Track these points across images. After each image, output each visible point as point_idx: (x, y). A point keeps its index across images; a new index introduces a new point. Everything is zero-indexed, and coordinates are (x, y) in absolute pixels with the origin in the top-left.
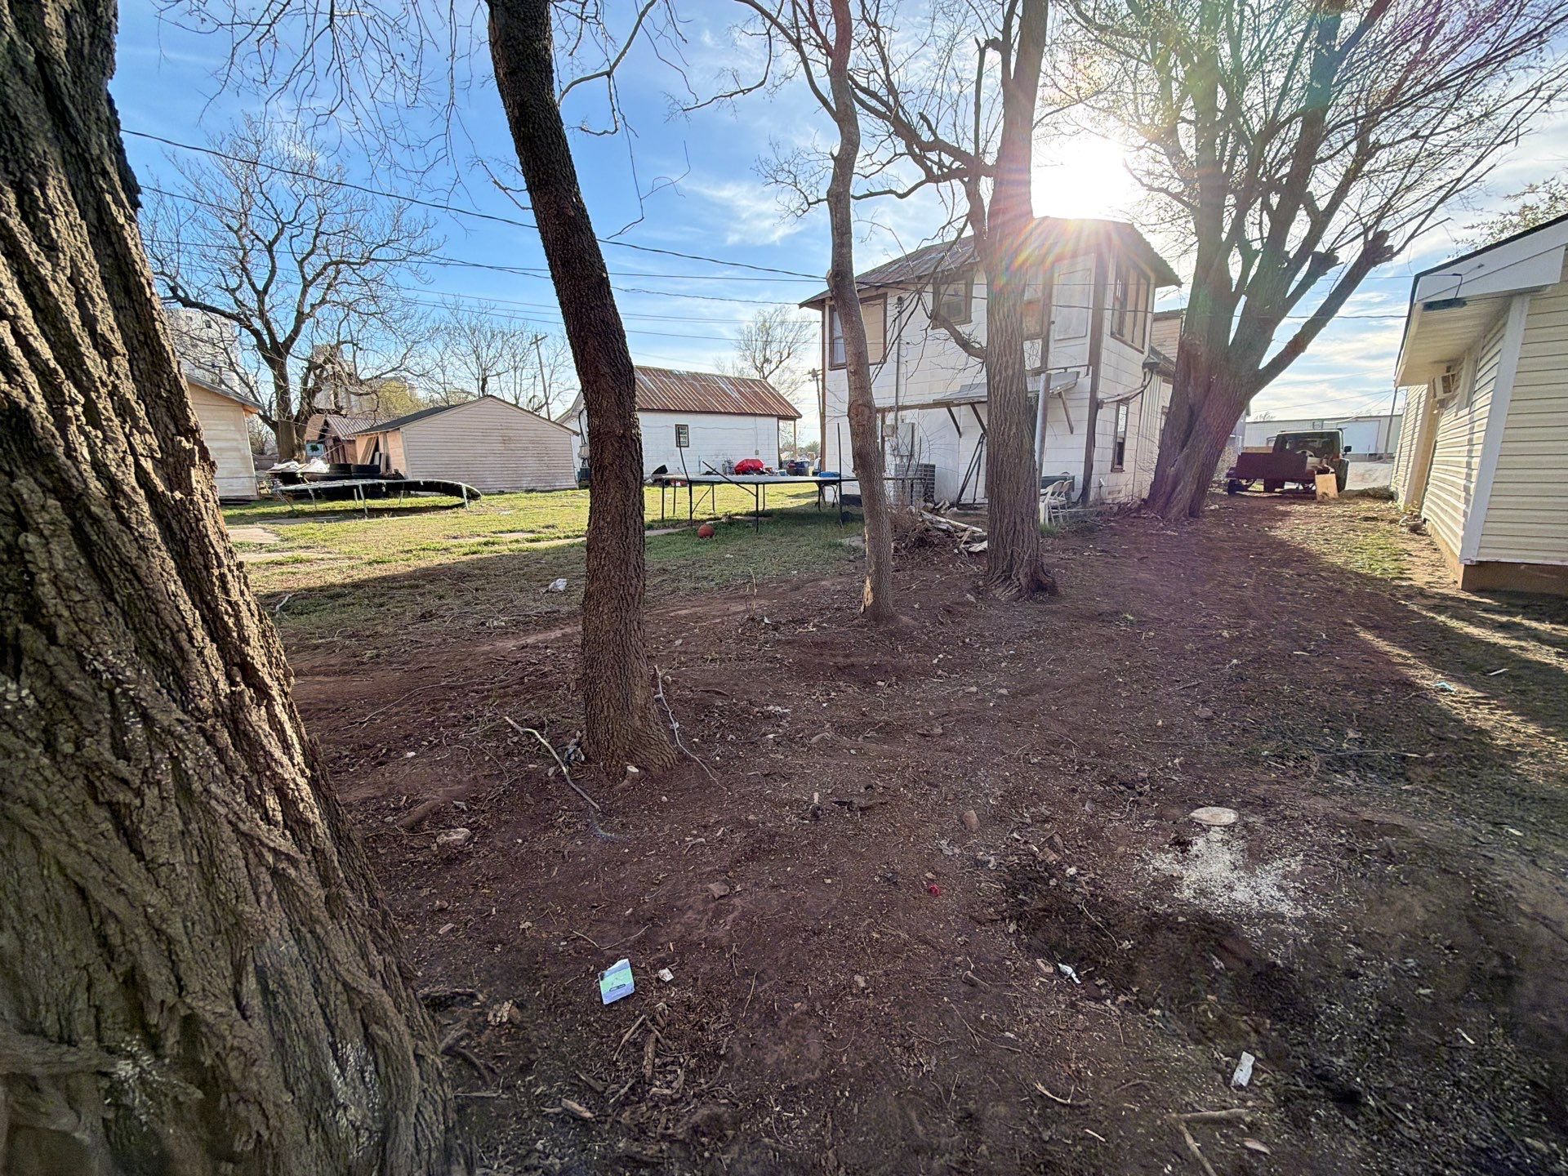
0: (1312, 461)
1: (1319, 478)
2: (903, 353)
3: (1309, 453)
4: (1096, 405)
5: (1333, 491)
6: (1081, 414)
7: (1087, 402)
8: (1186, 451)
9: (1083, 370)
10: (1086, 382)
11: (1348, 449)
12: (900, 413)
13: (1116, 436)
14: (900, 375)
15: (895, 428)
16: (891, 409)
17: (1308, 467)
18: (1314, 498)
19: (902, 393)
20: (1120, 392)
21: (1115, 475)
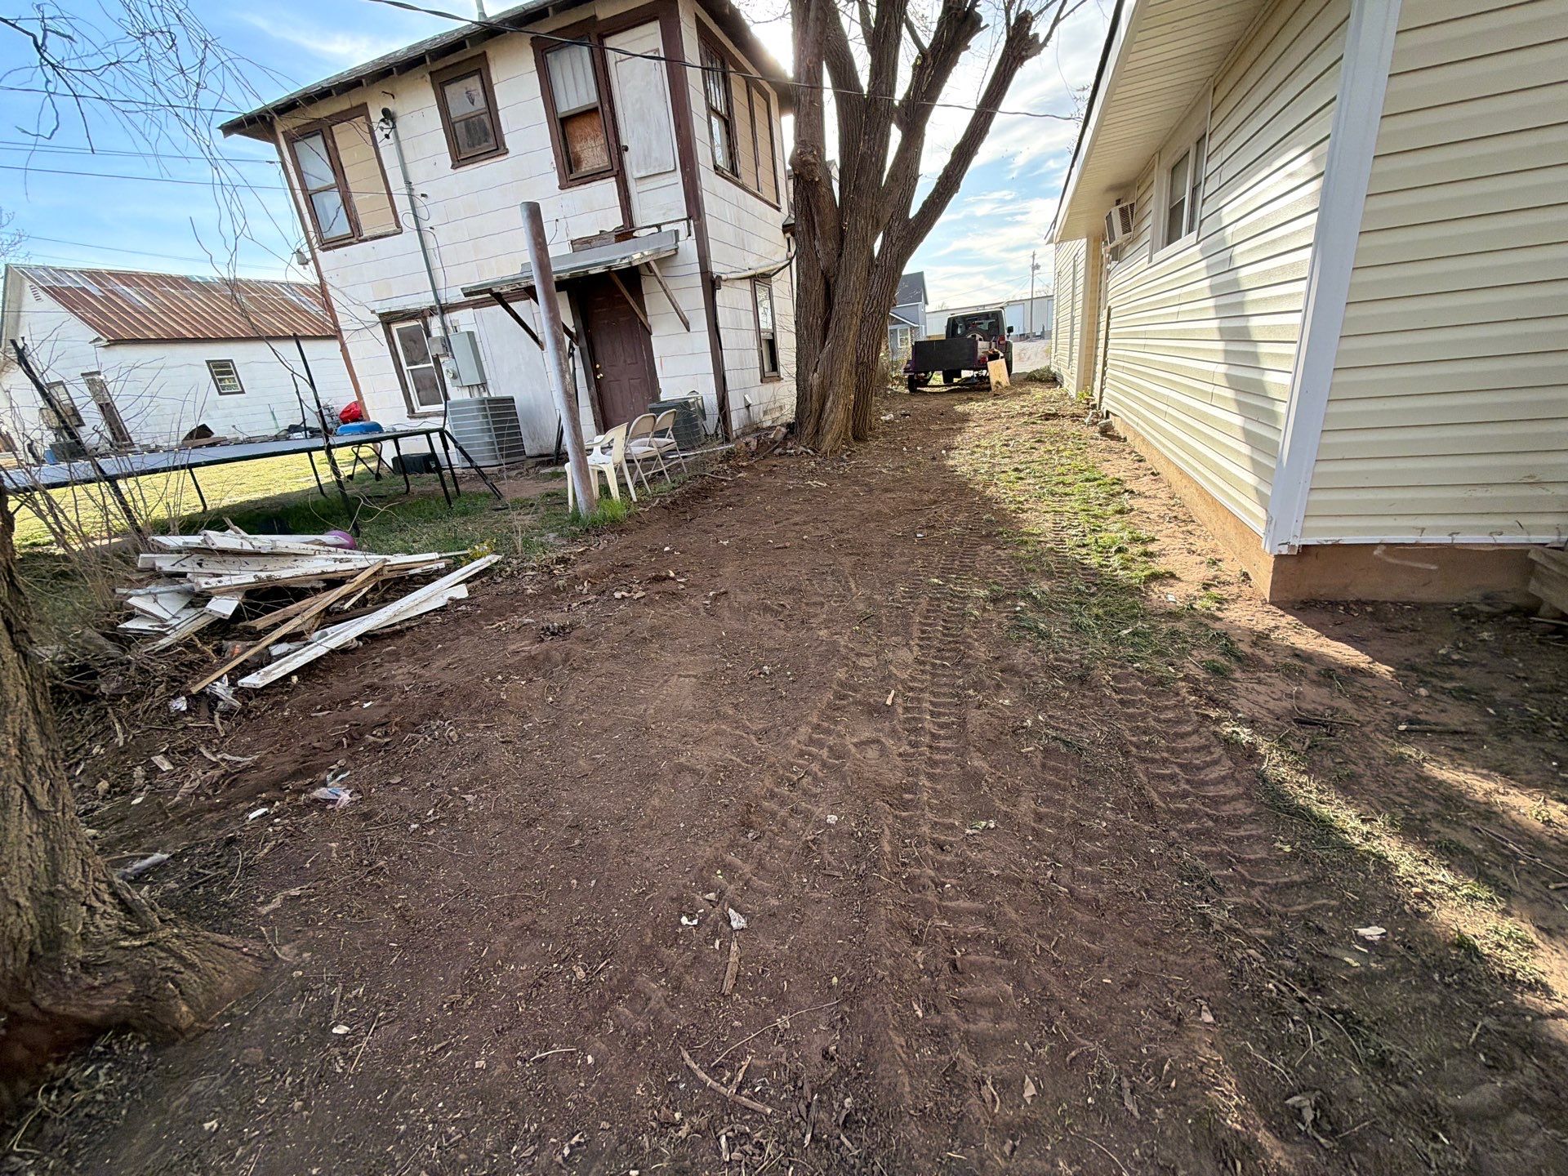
0: (982, 346)
1: (990, 364)
2: (422, 213)
3: (978, 336)
4: (711, 284)
5: (1005, 380)
6: (693, 299)
7: (698, 280)
8: (828, 346)
9: (682, 227)
10: (689, 246)
11: (1010, 330)
12: (448, 317)
13: (759, 330)
14: (430, 253)
15: (446, 343)
16: (432, 311)
17: (980, 354)
18: (989, 389)
19: (440, 284)
20: (752, 264)
21: (769, 388)
